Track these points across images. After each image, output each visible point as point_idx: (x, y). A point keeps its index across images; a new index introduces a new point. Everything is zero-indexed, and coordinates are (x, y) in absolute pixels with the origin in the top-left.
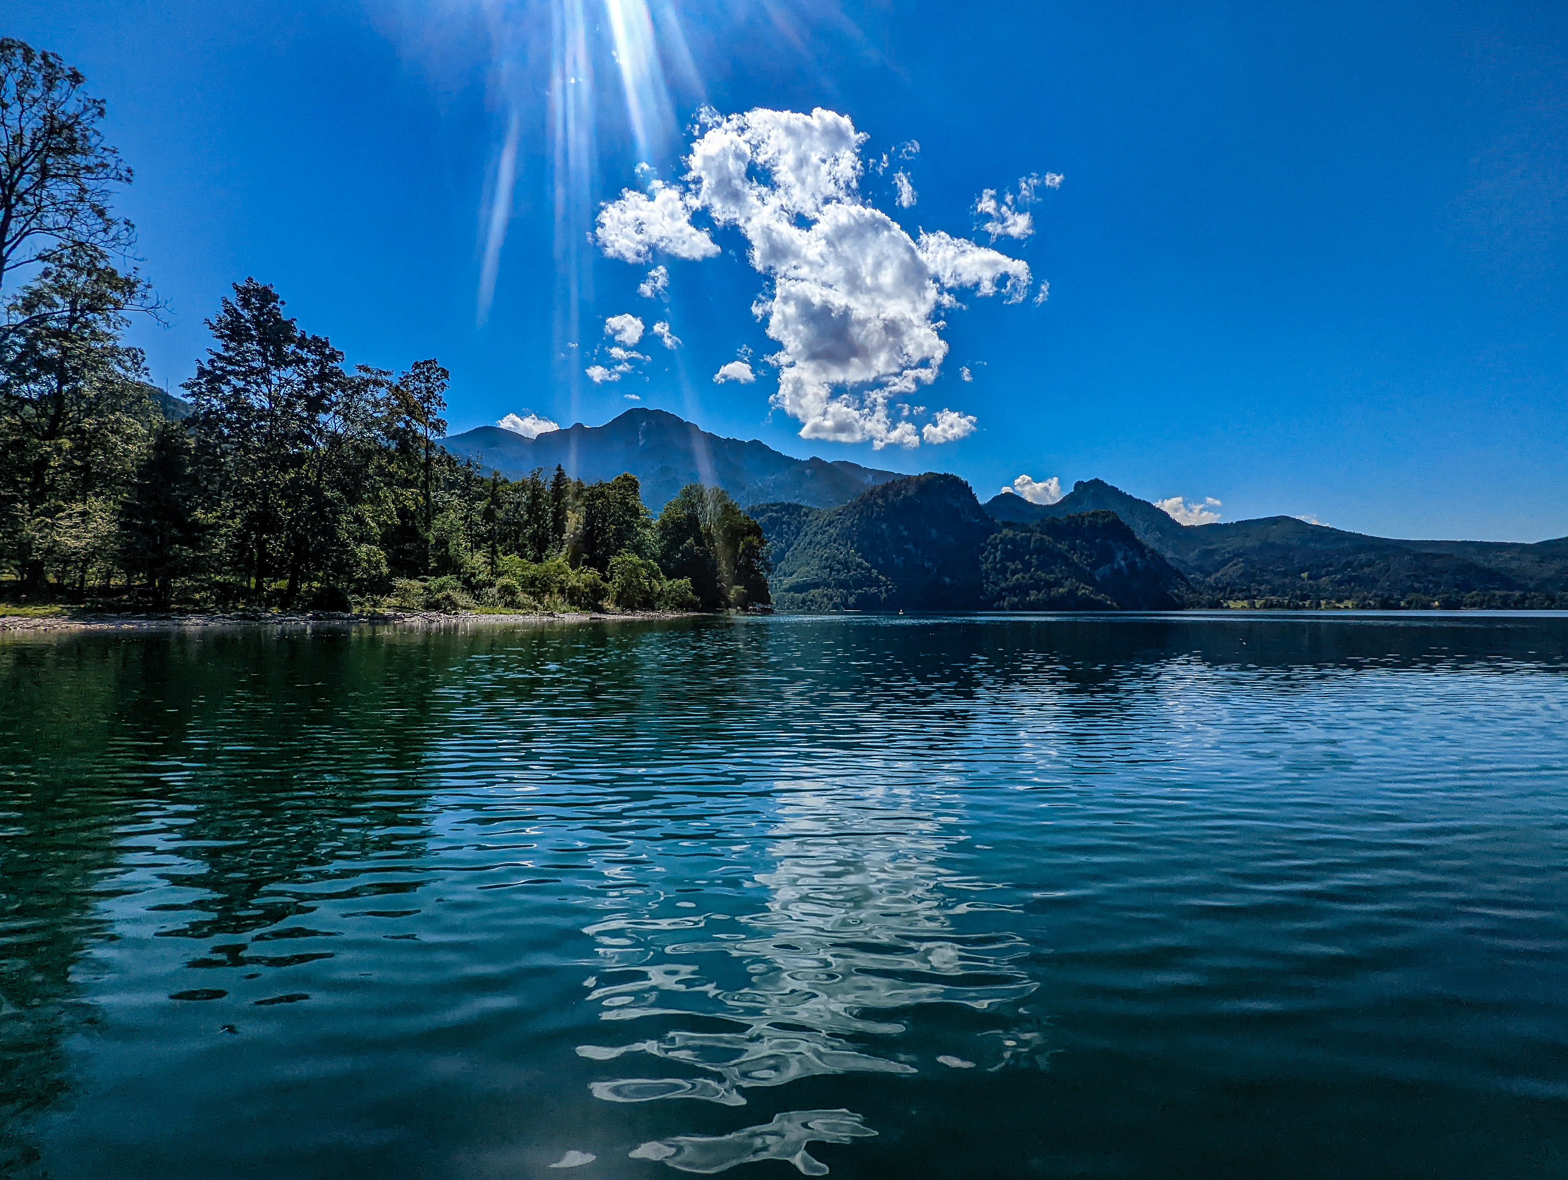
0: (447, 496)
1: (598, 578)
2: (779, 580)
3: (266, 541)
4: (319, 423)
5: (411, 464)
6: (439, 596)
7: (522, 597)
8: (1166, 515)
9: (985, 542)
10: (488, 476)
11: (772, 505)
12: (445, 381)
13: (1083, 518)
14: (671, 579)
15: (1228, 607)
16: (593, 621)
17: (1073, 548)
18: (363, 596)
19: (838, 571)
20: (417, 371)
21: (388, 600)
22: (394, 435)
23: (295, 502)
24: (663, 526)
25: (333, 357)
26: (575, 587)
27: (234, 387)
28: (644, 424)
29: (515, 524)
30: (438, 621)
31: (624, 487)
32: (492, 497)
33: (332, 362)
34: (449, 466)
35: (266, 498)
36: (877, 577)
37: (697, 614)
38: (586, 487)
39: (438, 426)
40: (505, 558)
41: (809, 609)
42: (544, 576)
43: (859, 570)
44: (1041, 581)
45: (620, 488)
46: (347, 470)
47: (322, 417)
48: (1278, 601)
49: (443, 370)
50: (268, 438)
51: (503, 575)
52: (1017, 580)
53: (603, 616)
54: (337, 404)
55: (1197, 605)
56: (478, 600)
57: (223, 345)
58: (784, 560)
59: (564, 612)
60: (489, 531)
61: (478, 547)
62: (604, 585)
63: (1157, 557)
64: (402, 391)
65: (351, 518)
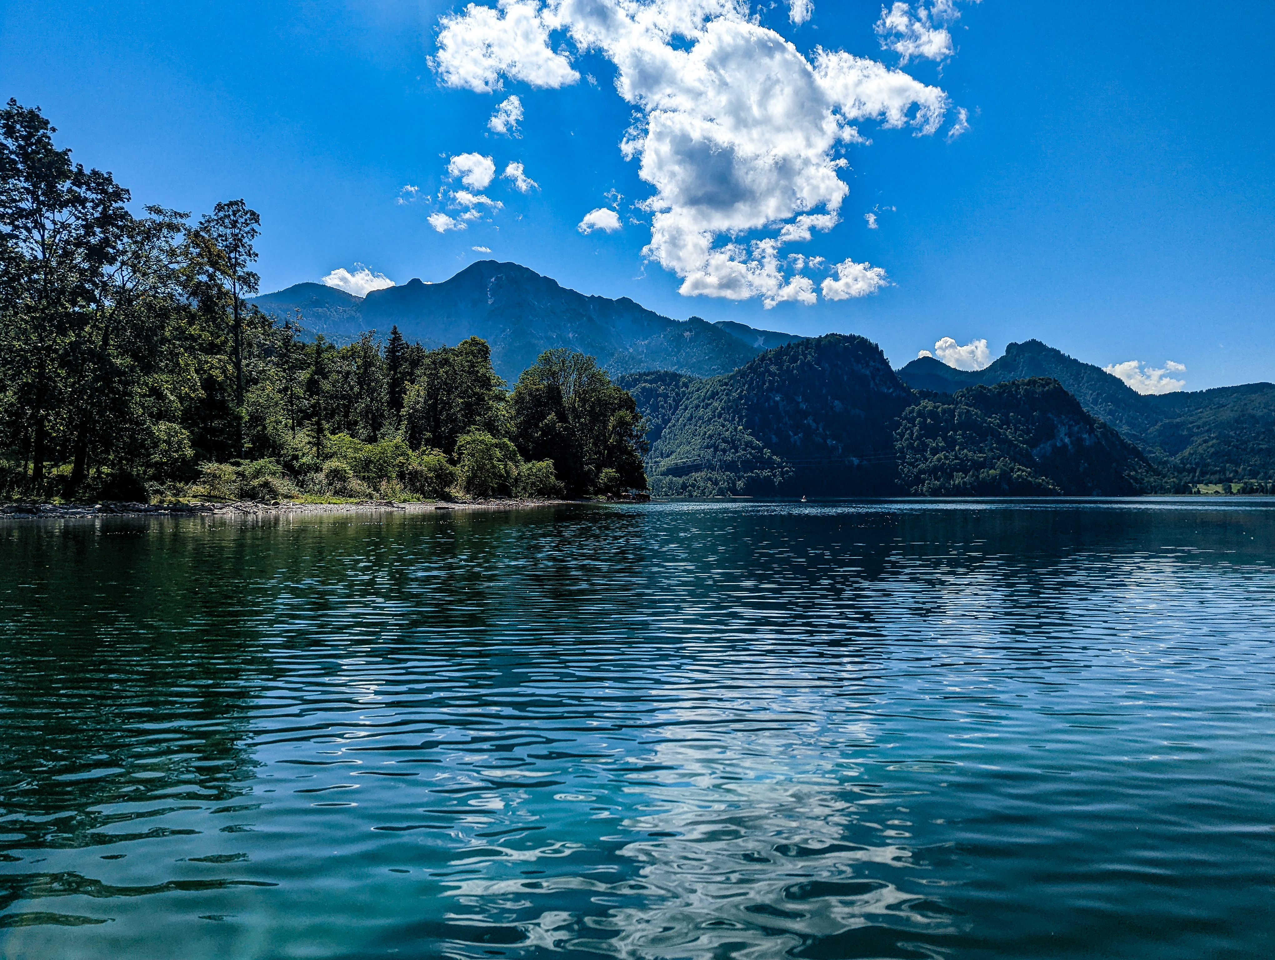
0: (261, 365)
1: (443, 461)
2: (656, 462)
3: (45, 417)
4: (103, 275)
5: (218, 327)
6: (255, 482)
7: (355, 484)
8: (1119, 382)
9: (900, 416)
10: (312, 343)
11: (645, 374)
12: (255, 226)
13: (1018, 387)
14: (530, 461)
15: (1199, 492)
16: (438, 511)
17: (1006, 421)
18: (162, 484)
19: (724, 451)
20: (221, 214)
21: (195, 488)
22: (197, 290)
23: (75, 369)
24: (519, 399)
25: (118, 195)
26: (416, 472)
28: (493, 280)
29: (343, 397)
30: (255, 513)
31: (472, 352)
32: (316, 366)
33: (116, 202)
34: (263, 327)
35: (41, 366)
36: (770, 458)
37: (561, 502)
38: (427, 353)
39: (250, 281)
40: (333, 438)
41: (691, 496)
42: (380, 459)
43: (749, 449)
44: (968, 460)
45: (466, 354)
46: (138, 331)
47: (106, 269)
48: (1260, 484)
49: (253, 213)
50: (43, 293)
51: (331, 457)
52: (939, 460)
53: (450, 505)
54: (124, 252)
55: (1163, 491)
56: (302, 486)
58: (660, 438)
59: (405, 501)
60: (313, 406)
61: (300, 424)
62: (451, 468)
63: (1109, 433)
64: (203, 237)
65: (145, 390)
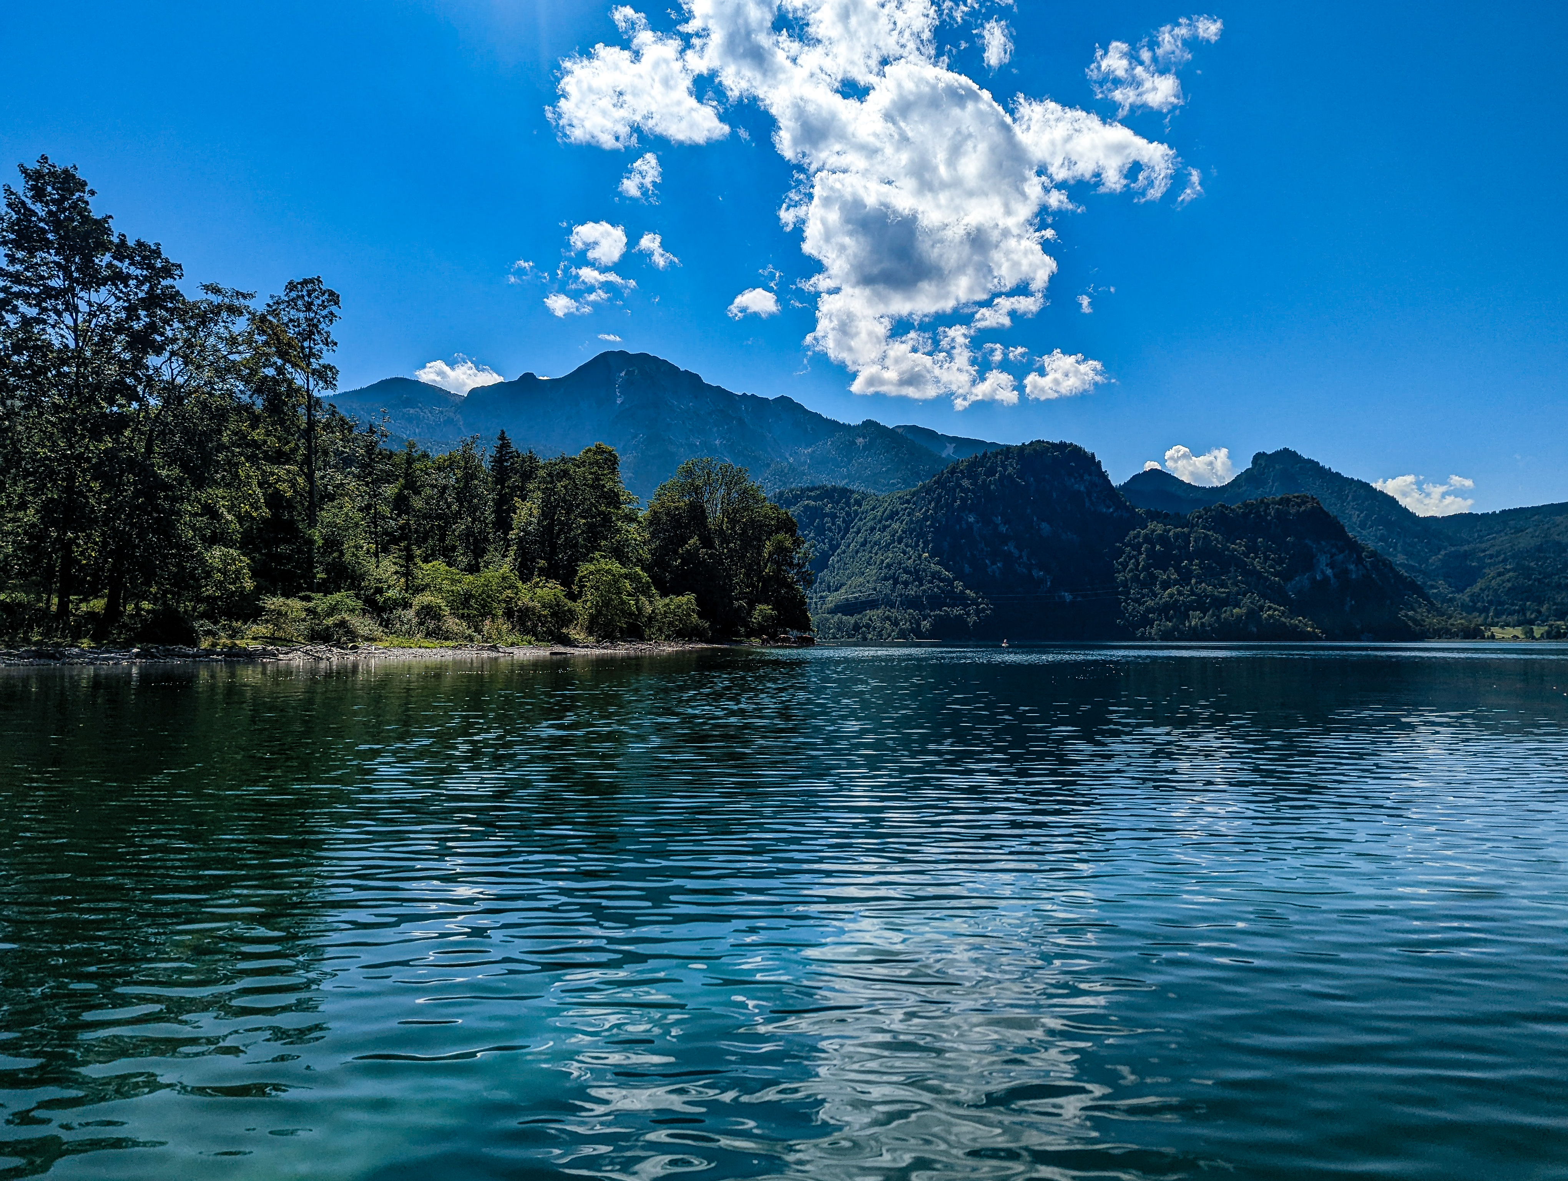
0: (339, 477)
1: (561, 595)
2: (821, 597)
3: (73, 541)
4: (147, 368)
5: (287, 430)
6: (330, 621)
7: (452, 623)
8: (1392, 501)
9: (1122, 542)
10: (400, 451)
11: (808, 489)
12: (334, 309)
13: (1267, 506)
14: (666, 596)
15: (1493, 637)
17: (1252, 548)
18: (216, 623)
19: (906, 584)
20: (293, 294)
21: (255, 627)
22: (262, 387)
23: (110, 482)
24: (654, 520)
25: (168, 270)
26: (527, 609)
27: (23, 316)
28: (623, 374)
29: (439, 517)
30: (328, 659)
31: (597, 462)
32: (405, 478)
33: (165, 279)
34: (342, 431)
35: (71, 477)
36: (962, 592)
37: (705, 646)
38: (541, 463)
39: (326, 375)
40: (426, 566)
41: (865, 639)
42: (483, 593)
43: (936, 582)
44: (1207, 597)
45: (590, 464)
46: (189, 436)
47: (152, 360)
49: (332, 293)
50: (74, 389)
51: (422, 590)
52: (1171, 596)
53: (569, 650)
54: (174, 340)
56: (386, 626)
57: (6, 255)
58: (827, 568)
59: (512, 645)
60: (402, 528)
61: (385, 550)
62: (570, 604)
63: (1381, 564)
64: (271, 322)
65: (197, 508)
